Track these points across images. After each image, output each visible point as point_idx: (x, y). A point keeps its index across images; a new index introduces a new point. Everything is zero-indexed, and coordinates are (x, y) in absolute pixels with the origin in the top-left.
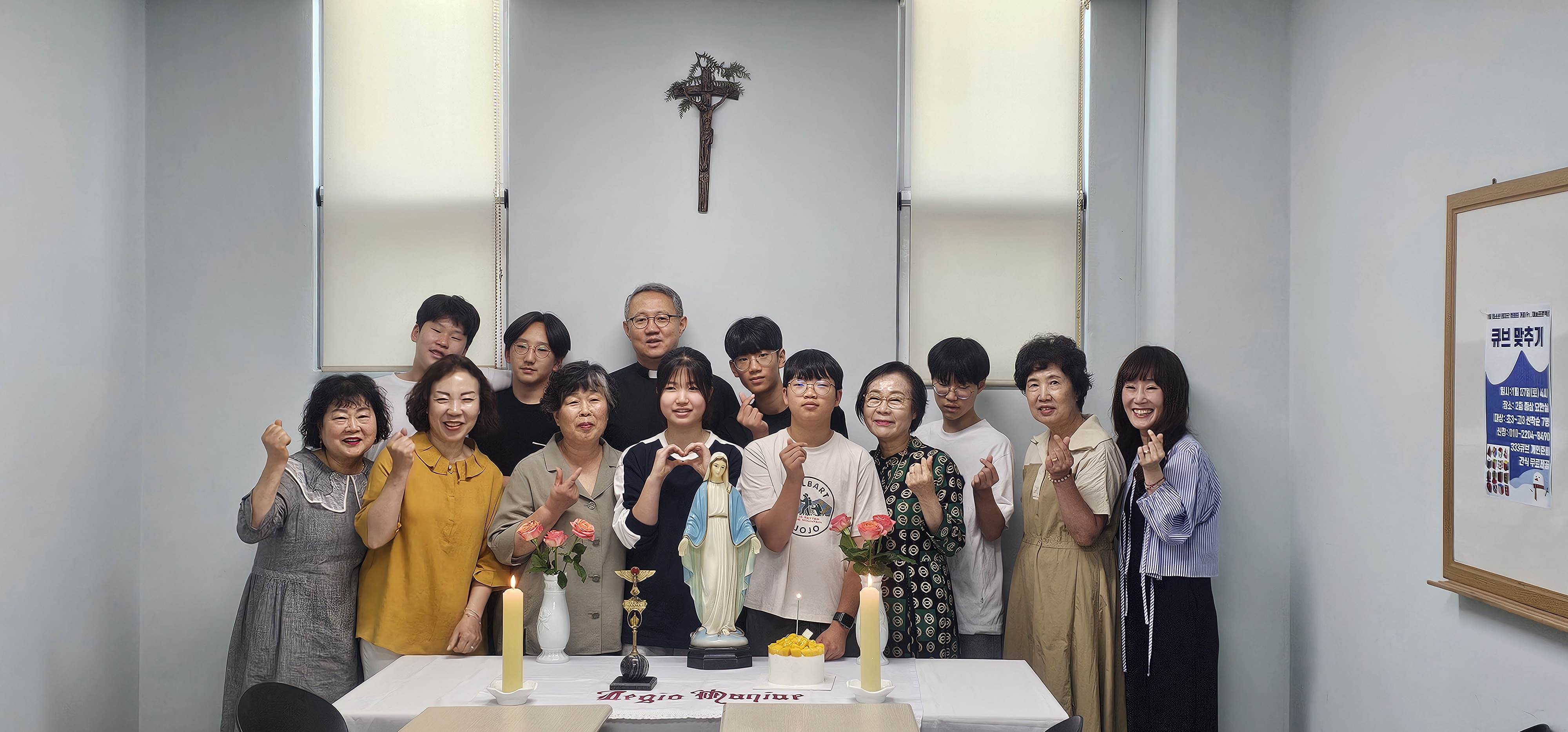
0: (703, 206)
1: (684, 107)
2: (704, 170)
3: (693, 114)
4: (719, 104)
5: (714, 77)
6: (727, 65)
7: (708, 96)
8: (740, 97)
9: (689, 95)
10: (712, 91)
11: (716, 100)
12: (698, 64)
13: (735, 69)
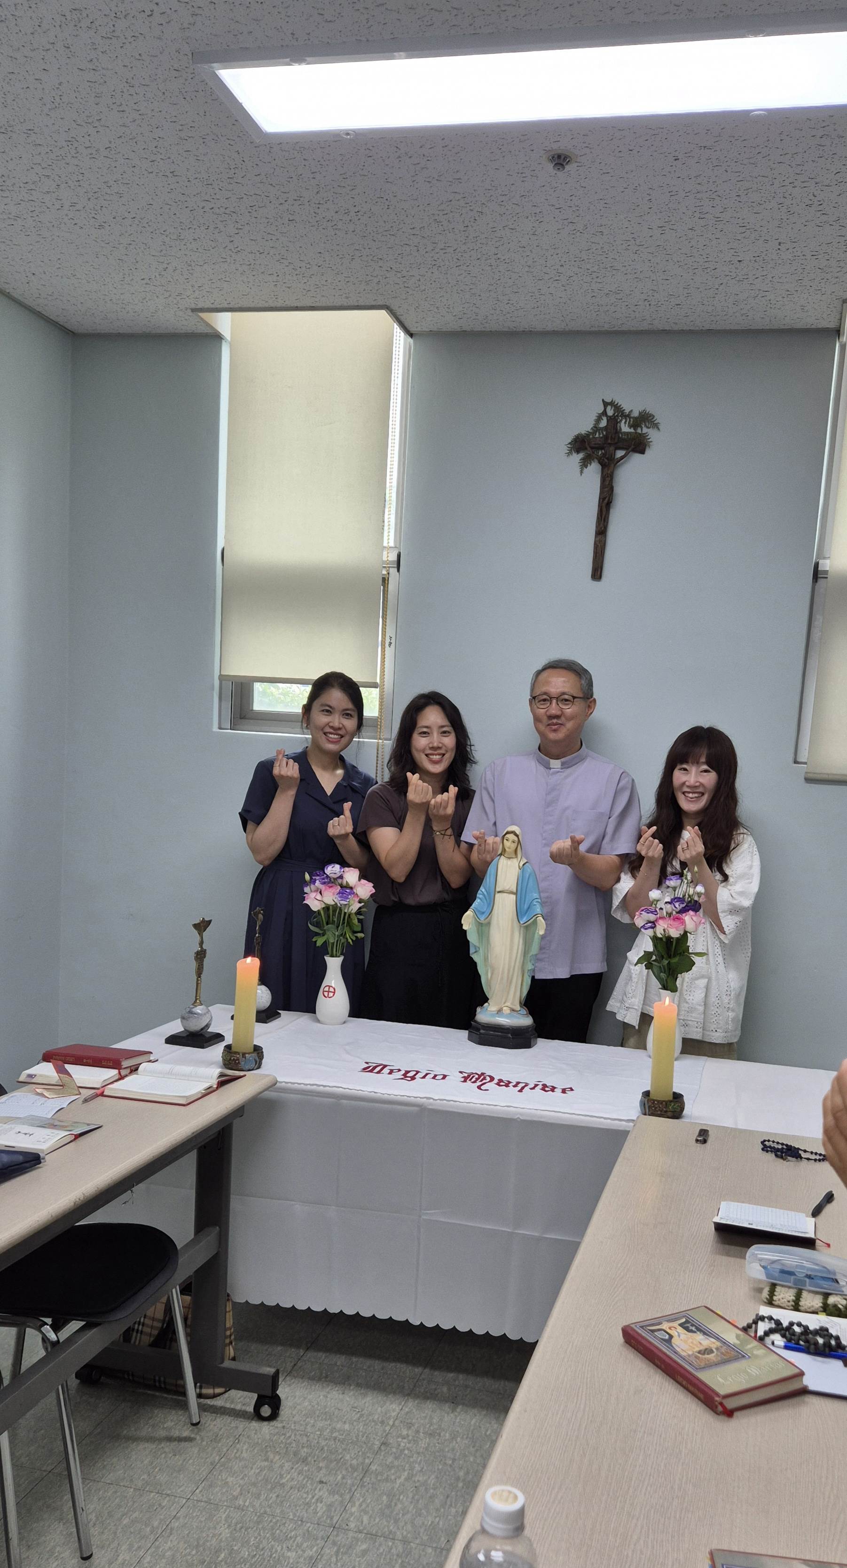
0: (597, 573)
1: (585, 463)
2: (602, 531)
3: (594, 471)
4: (622, 458)
5: (620, 426)
6: (636, 414)
7: (612, 448)
8: (647, 451)
9: (592, 448)
10: (616, 443)
11: (620, 453)
12: (605, 413)
13: (645, 419)
